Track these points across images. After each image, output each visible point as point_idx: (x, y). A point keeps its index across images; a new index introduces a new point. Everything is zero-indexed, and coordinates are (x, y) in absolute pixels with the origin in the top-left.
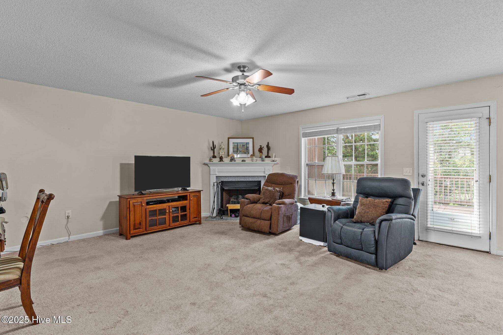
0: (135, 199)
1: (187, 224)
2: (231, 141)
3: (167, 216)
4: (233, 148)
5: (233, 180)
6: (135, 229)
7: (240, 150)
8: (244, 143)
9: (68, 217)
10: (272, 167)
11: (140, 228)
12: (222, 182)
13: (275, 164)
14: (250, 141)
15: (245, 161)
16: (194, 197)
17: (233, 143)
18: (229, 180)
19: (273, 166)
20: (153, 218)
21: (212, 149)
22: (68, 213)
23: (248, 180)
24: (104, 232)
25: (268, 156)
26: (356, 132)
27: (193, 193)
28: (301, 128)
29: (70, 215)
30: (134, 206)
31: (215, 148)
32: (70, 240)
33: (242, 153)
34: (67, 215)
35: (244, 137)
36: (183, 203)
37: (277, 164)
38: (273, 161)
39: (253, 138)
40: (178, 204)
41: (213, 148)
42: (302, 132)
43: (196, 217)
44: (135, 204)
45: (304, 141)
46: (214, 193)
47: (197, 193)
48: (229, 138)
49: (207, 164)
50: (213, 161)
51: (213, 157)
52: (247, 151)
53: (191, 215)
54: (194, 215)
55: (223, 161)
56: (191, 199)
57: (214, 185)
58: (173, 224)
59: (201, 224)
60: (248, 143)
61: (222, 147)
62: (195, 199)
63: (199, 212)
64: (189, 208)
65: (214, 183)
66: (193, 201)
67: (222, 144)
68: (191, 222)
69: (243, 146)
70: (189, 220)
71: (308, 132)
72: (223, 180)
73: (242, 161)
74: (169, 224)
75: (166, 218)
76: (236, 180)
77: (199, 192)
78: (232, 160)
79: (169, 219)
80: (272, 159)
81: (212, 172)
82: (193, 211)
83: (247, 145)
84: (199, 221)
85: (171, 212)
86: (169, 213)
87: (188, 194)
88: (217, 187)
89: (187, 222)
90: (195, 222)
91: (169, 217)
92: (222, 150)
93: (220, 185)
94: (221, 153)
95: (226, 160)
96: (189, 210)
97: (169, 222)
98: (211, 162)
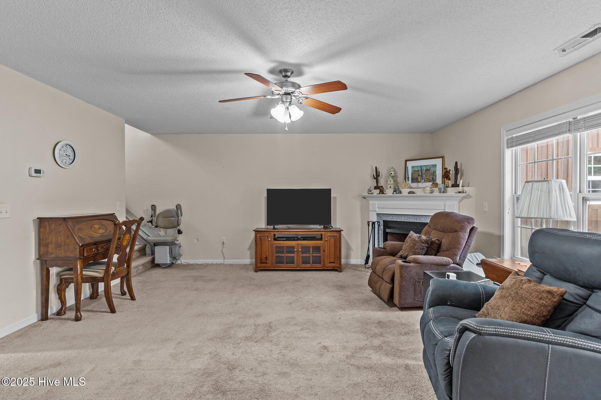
0: (263, 233)
2: (410, 164)
4: (412, 174)
5: (398, 220)
6: (261, 263)
8: (429, 166)
9: (223, 243)
10: (457, 203)
11: (266, 263)
12: (385, 222)
13: (464, 198)
14: (438, 162)
15: (413, 193)
16: (331, 237)
17: (413, 167)
18: (393, 220)
19: (461, 201)
20: (280, 255)
21: (375, 177)
22: (224, 240)
23: (420, 222)
24: (251, 261)
25: (455, 185)
27: (330, 232)
28: (503, 132)
29: (225, 241)
30: (261, 239)
31: (379, 176)
32: (224, 263)
33: (425, 181)
34: (223, 241)
35: (431, 157)
36: (316, 243)
38: (460, 192)
39: (442, 157)
40: (309, 243)
41: (377, 176)
42: (506, 138)
43: (334, 263)
44: (261, 237)
45: (508, 153)
46: (369, 236)
47: (336, 232)
48: (406, 161)
49: (364, 198)
50: (371, 194)
51: (376, 188)
52: (432, 178)
53: (326, 259)
54: (331, 260)
55: (383, 193)
56: (326, 239)
57: (369, 225)
58: (303, 266)
59: (341, 272)
60: (435, 166)
61: (391, 174)
62: (332, 240)
63: (337, 256)
64: (324, 250)
65: (369, 222)
66: (330, 243)
67: (392, 169)
68: (326, 267)
69: (427, 170)
70: (323, 264)
71: (516, 137)
72: (385, 220)
73: (409, 193)
74: (298, 265)
75: (295, 257)
76: (403, 221)
77: (337, 232)
78: (395, 191)
79: (298, 259)
80: (460, 189)
81: (371, 208)
82: (330, 254)
83: (433, 169)
84: (339, 267)
85: (300, 251)
86: (298, 252)
87: (323, 233)
88: (372, 228)
89: (320, 266)
90: (332, 268)
91: (298, 256)
92: (391, 179)
93: (379, 226)
94: (389, 182)
95: (389, 192)
96: (324, 253)
97: (298, 262)
98: (369, 195)
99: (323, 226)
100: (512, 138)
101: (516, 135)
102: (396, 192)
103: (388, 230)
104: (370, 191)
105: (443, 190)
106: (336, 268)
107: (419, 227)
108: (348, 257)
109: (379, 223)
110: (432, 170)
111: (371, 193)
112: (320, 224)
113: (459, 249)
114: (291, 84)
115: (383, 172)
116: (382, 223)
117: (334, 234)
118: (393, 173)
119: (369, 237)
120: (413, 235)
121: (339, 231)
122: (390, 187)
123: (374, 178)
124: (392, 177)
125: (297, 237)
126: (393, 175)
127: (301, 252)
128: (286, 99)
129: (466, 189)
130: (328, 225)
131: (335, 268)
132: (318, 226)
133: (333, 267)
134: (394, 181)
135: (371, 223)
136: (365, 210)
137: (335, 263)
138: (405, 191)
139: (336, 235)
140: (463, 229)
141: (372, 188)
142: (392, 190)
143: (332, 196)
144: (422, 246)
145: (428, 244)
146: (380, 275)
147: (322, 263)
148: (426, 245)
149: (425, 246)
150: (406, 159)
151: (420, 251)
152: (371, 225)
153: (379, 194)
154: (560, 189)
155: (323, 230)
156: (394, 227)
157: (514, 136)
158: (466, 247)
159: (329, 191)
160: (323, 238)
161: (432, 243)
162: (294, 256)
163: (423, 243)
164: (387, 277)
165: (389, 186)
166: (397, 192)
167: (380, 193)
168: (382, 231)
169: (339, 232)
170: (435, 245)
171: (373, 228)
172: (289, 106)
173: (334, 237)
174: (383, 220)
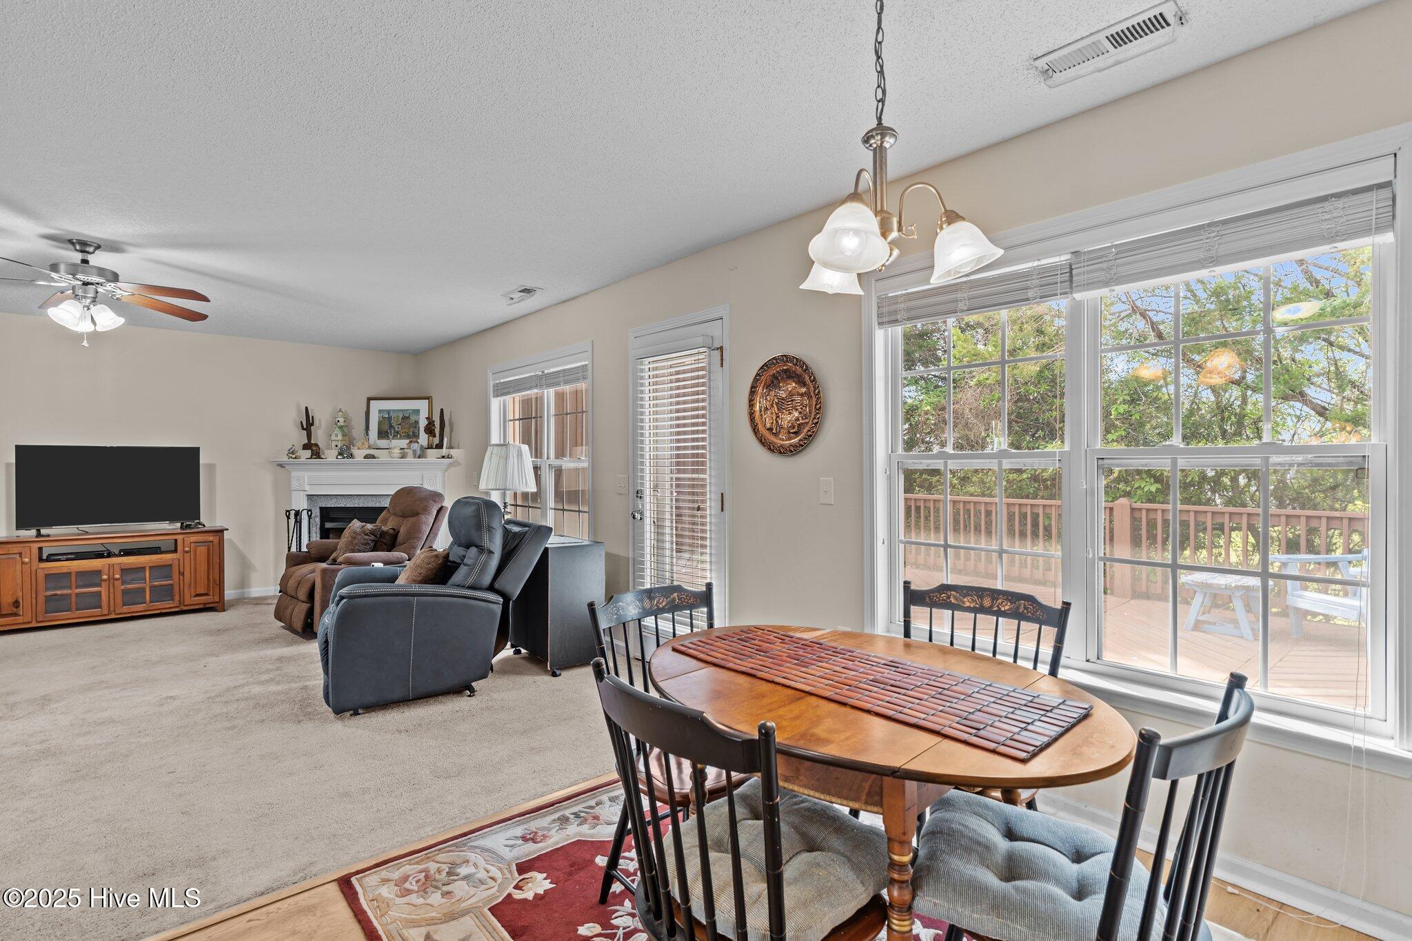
1: (173, 610)
2: (376, 406)
3: (103, 589)
4: (380, 423)
5: (348, 506)
7: (396, 429)
8: (408, 412)
10: (439, 474)
11: (16, 615)
12: (324, 511)
13: (445, 465)
14: (422, 406)
15: (373, 457)
16: (198, 544)
17: (380, 411)
19: (446, 470)
20: (59, 592)
21: (306, 428)
26: (558, 384)
27: (195, 535)
28: (489, 374)
31: (312, 424)
33: (400, 437)
35: (410, 396)
36: (161, 559)
37: (456, 464)
38: (443, 457)
39: (430, 399)
40: (142, 560)
41: (308, 425)
42: (491, 383)
43: (206, 595)
45: (495, 404)
46: (289, 537)
47: (212, 534)
48: (369, 399)
49: (281, 466)
50: (295, 458)
51: (305, 447)
52: (413, 432)
53: (186, 589)
54: (198, 590)
55: (319, 457)
56: (187, 549)
57: (288, 518)
58: (126, 609)
59: (224, 611)
60: (417, 412)
61: (338, 421)
62: (202, 550)
63: (214, 581)
64: (182, 570)
65: (289, 511)
66: (195, 555)
67: (340, 413)
68: (187, 605)
69: (404, 418)
70: (180, 601)
71: (504, 382)
72: (324, 506)
73: (366, 457)
74: (112, 609)
75: (103, 592)
76: (357, 506)
77: (215, 534)
78: (340, 454)
79: (112, 596)
80: (444, 451)
81: (295, 484)
82: (195, 578)
83: (415, 416)
84: (217, 602)
85: (117, 579)
86: (111, 581)
87: (179, 538)
88: (296, 521)
89: (173, 606)
90: (202, 606)
91: (112, 590)
92: (337, 431)
93: (310, 517)
94: (333, 437)
95: (331, 455)
96: (181, 577)
97: (112, 604)
98: (291, 460)
99: (179, 525)
100: (500, 383)
101: (505, 380)
102: (343, 456)
103: (328, 525)
104: (293, 453)
105: (419, 452)
106: (212, 605)
107: (368, 514)
108: (243, 583)
109: (310, 513)
110: (413, 418)
111: (294, 456)
112: (172, 519)
113: (419, 539)
114: (95, 271)
115: (322, 418)
116: (316, 512)
117: (207, 538)
118: (341, 420)
119: (289, 541)
120: (356, 524)
121: (220, 532)
122: (336, 446)
123: (303, 429)
124: (341, 427)
125: (108, 550)
126: (343, 424)
127: (120, 582)
128: (85, 292)
129: (453, 452)
130: (193, 520)
131: (207, 606)
132: (165, 526)
133: (205, 604)
134: (343, 436)
135: (293, 513)
136: (283, 489)
137: (210, 595)
138: (359, 454)
139: (211, 538)
140: (426, 510)
141: (299, 447)
142: (336, 452)
143: (202, 461)
144: (365, 539)
145: (375, 536)
146: (293, 594)
147: (177, 598)
148: (373, 537)
149: (371, 540)
150: (370, 395)
151: (362, 547)
152: (292, 516)
153: (311, 458)
154: (518, 456)
155: (179, 531)
156: (340, 518)
157: (502, 381)
158: (431, 535)
159: (195, 452)
160: (180, 548)
161: (383, 534)
162: (100, 592)
163: (367, 535)
164: (302, 594)
165: (334, 444)
166: (345, 456)
167: (311, 456)
168: (318, 526)
169: (219, 534)
170: (388, 537)
171: (298, 522)
172: (92, 306)
173: (206, 544)
174: (320, 508)
